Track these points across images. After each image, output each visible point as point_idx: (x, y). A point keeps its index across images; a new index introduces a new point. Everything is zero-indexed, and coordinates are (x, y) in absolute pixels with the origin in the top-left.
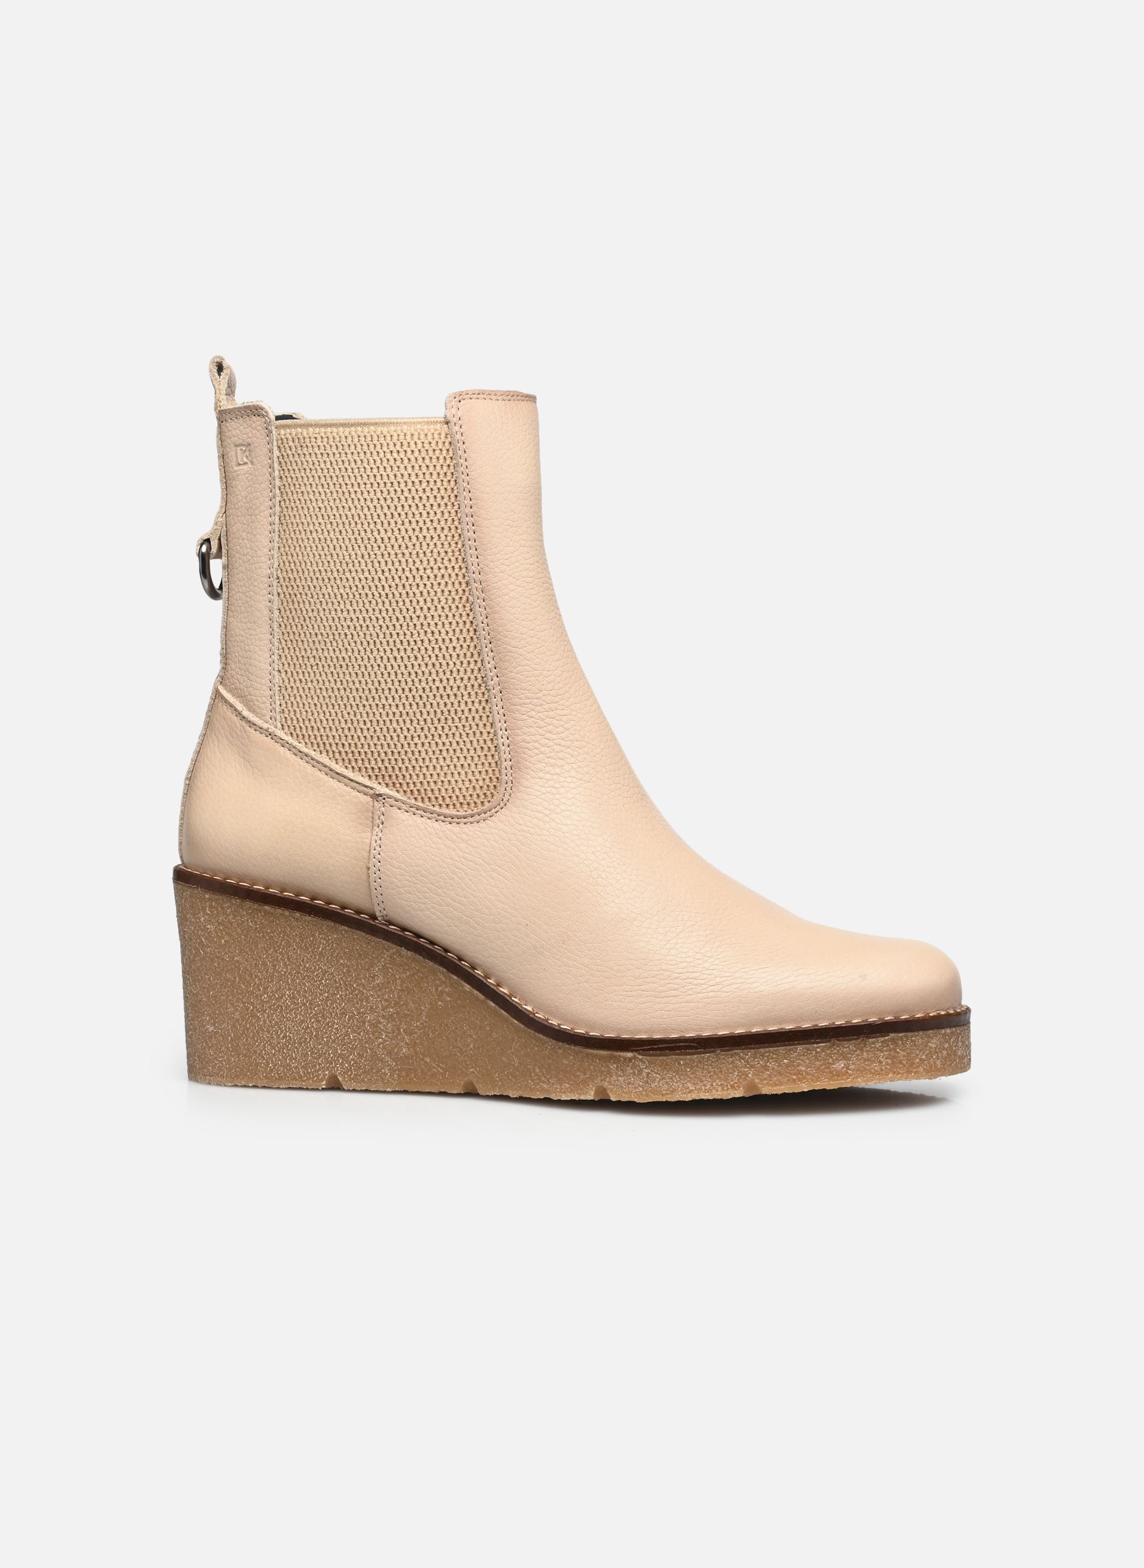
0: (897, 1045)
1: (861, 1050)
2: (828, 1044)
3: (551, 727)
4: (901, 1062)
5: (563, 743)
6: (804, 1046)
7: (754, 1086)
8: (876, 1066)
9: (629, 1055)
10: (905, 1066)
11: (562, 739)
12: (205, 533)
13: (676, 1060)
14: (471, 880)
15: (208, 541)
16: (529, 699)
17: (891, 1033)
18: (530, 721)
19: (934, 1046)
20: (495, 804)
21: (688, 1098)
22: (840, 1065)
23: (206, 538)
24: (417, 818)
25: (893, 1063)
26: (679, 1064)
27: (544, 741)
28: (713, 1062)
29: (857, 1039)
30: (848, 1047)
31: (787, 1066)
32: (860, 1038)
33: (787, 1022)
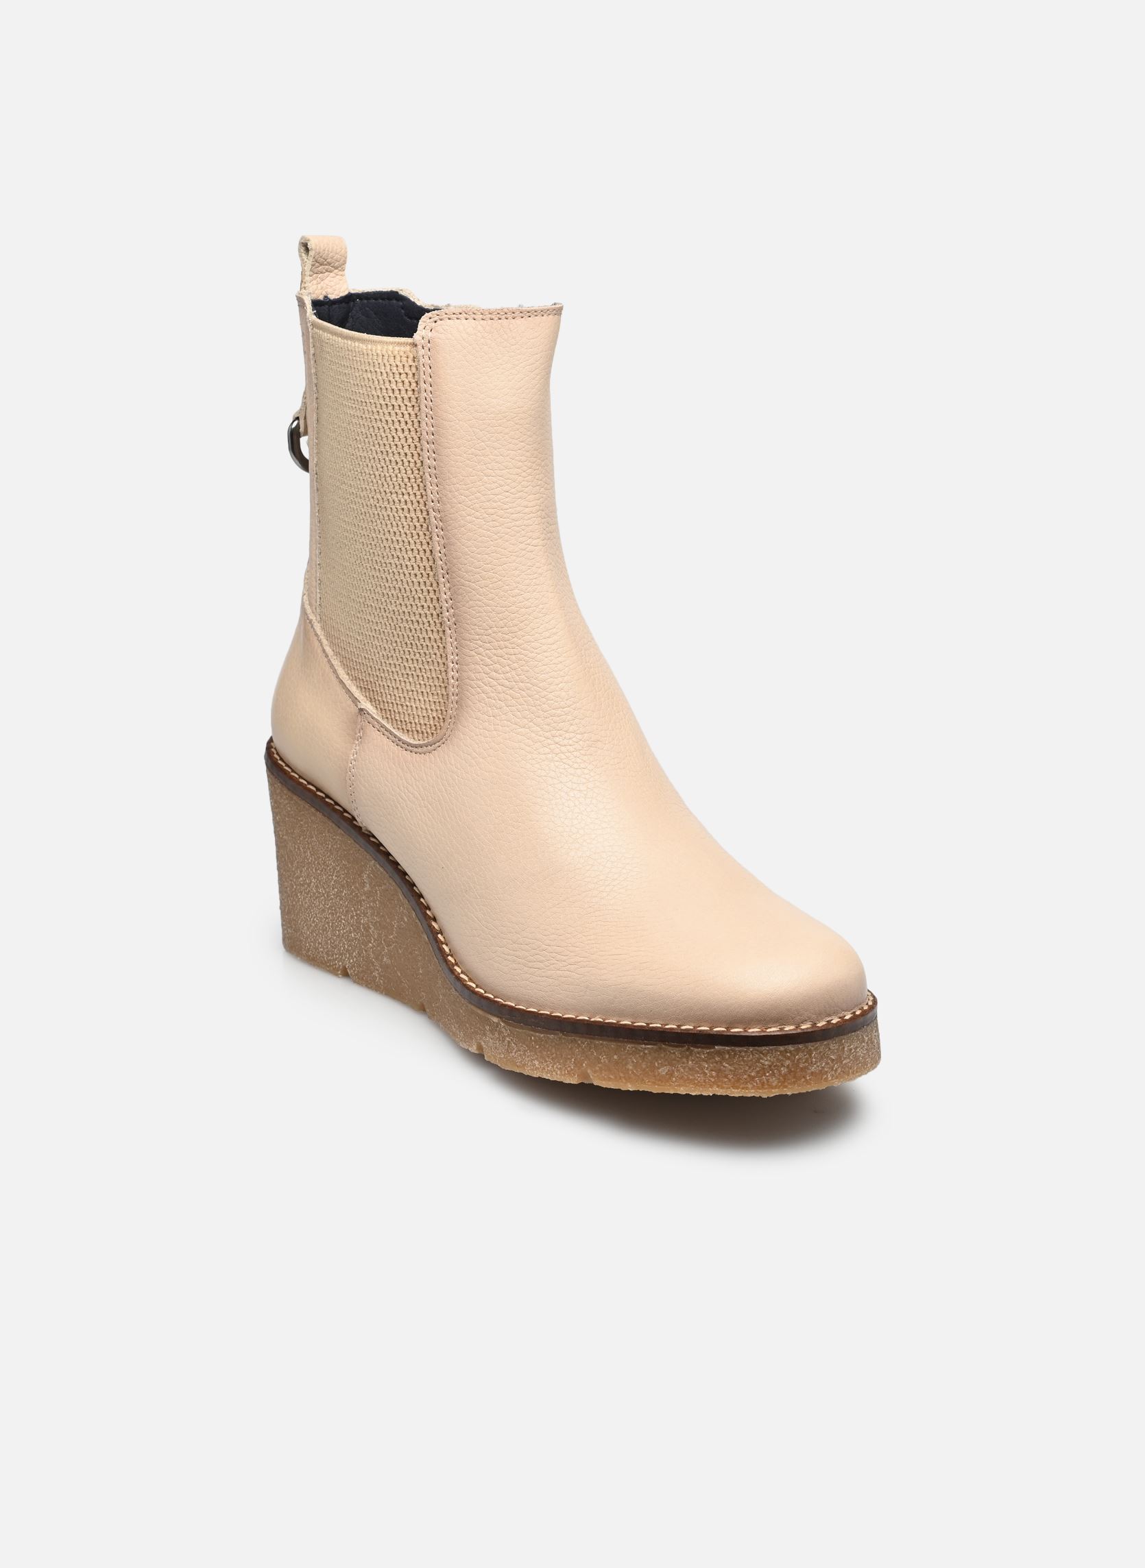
0: (723, 1059)
1: (687, 1058)
2: (655, 1047)
3: (497, 666)
4: (726, 1076)
5: (507, 683)
6: (633, 1046)
7: (587, 1076)
8: (698, 1076)
9: (495, 1020)
10: (730, 1080)
11: (506, 679)
12: (295, 412)
13: (528, 1035)
14: (409, 812)
15: (297, 418)
16: (478, 635)
17: (717, 1045)
18: (477, 657)
19: (767, 1063)
20: (438, 738)
21: (536, 1074)
22: (663, 1071)
23: (296, 416)
24: (385, 738)
25: (717, 1076)
26: (531, 1039)
27: (487, 680)
28: (556, 1044)
29: (682, 1047)
30: (674, 1053)
31: (617, 1063)
32: (685, 1046)
33: (625, 1016)
